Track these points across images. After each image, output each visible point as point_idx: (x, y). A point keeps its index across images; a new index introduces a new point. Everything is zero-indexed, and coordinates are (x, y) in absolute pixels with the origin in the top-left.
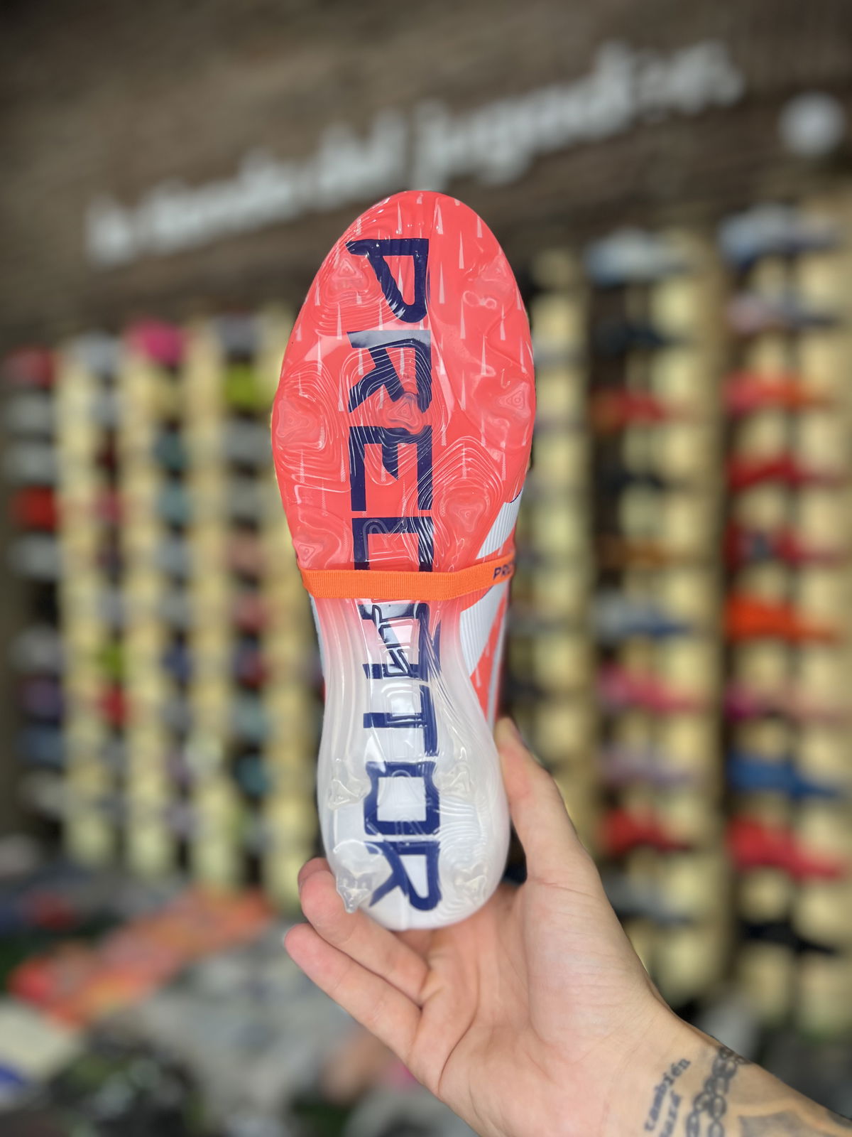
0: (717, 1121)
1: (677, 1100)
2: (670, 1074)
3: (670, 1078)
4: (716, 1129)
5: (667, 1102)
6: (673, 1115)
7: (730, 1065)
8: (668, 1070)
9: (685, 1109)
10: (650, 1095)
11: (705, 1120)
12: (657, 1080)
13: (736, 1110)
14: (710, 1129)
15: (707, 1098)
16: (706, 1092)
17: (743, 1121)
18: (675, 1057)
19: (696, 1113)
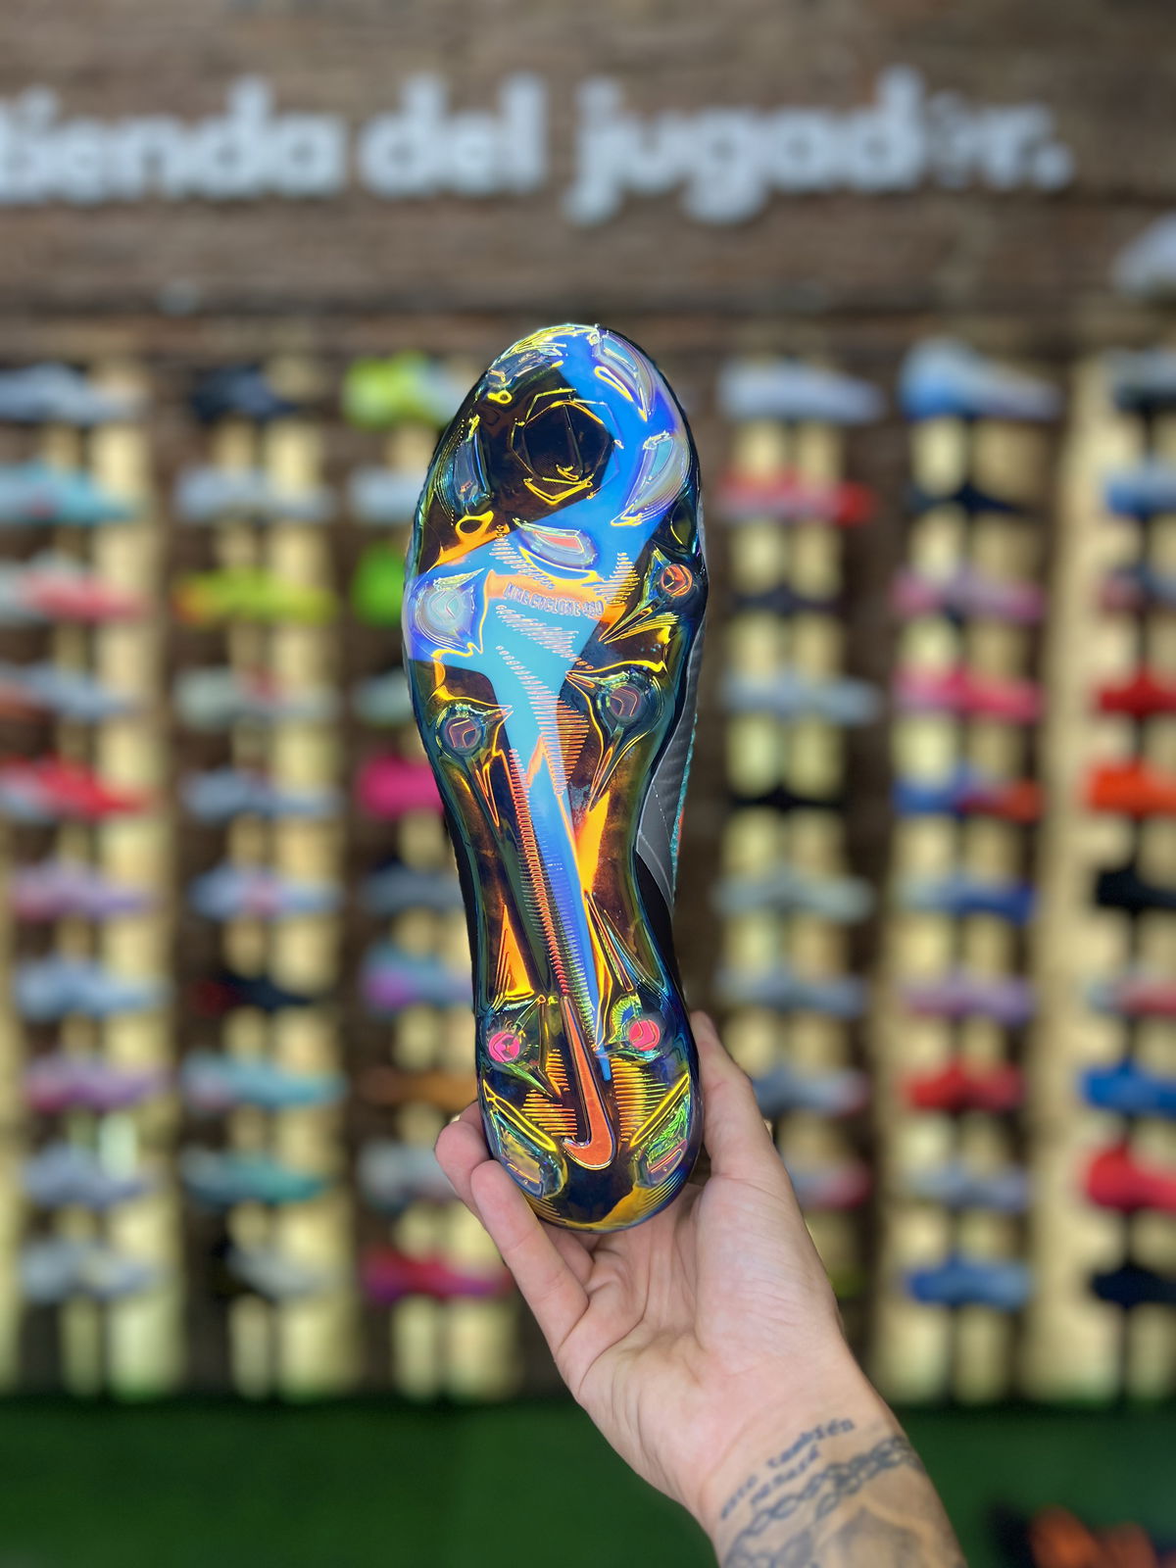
0: (838, 1494)
1: (814, 1455)
2: (824, 1428)
3: (819, 1433)
4: (832, 1500)
6: (803, 1467)
7: (896, 1456)
8: (825, 1423)
10: (794, 1439)
11: (827, 1487)
12: (808, 1428)
13: (865, 1499)
14: (827, 1497)
16: (849, 1466)
17: (863, 1512)
18: (840, 1416)
19: (824, 1476)
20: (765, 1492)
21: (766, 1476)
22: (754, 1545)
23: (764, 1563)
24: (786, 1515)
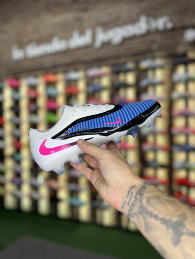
0: (141, 197)
1: (132, 193)
3: (131, 189)
5: (130, 193)
6: (132, 196)
8: (131, 187)
9: (134, 194)
11: (138, 197)
12: (128, 189)
13: (146, 195)
14: (139, 199)
15: (139, 192)
17: (147, 197)
18: (133, 185)
19: (136, 195)
20: (129, 203)
21: (127, 200)
22: (133, 212)
23: (137, 214)
24: (135, 205)
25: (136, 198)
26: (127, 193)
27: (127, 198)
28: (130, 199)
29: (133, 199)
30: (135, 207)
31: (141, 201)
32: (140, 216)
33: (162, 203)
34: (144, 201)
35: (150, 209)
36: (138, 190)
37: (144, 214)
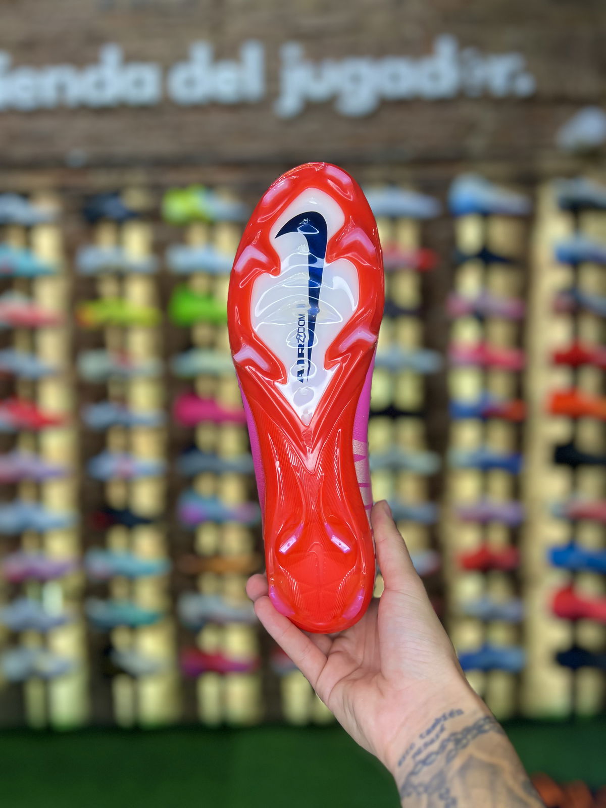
0: (456, 749)
2: (447, 715)
5: (438, 728)
8: (447, 712)
9: (444, 735)
10: (432, 722)
13: (471, 749)
15: (459, 736)
16: (461, 733)
18: (455, 708)
22: (415, 780)
23: (421, 789)
24: (431, 763)
25: (443, 747)
26: (429, 726)
27: (422, 736)
28: (426, 745)
29: (435, 747)
30: (425, 769)
31: (449, 759)
32: (424, 797)
33: (492, 787)
34: (457, 763)
35: (457, 790)
36: (459, 728)
37: (435, 796)
